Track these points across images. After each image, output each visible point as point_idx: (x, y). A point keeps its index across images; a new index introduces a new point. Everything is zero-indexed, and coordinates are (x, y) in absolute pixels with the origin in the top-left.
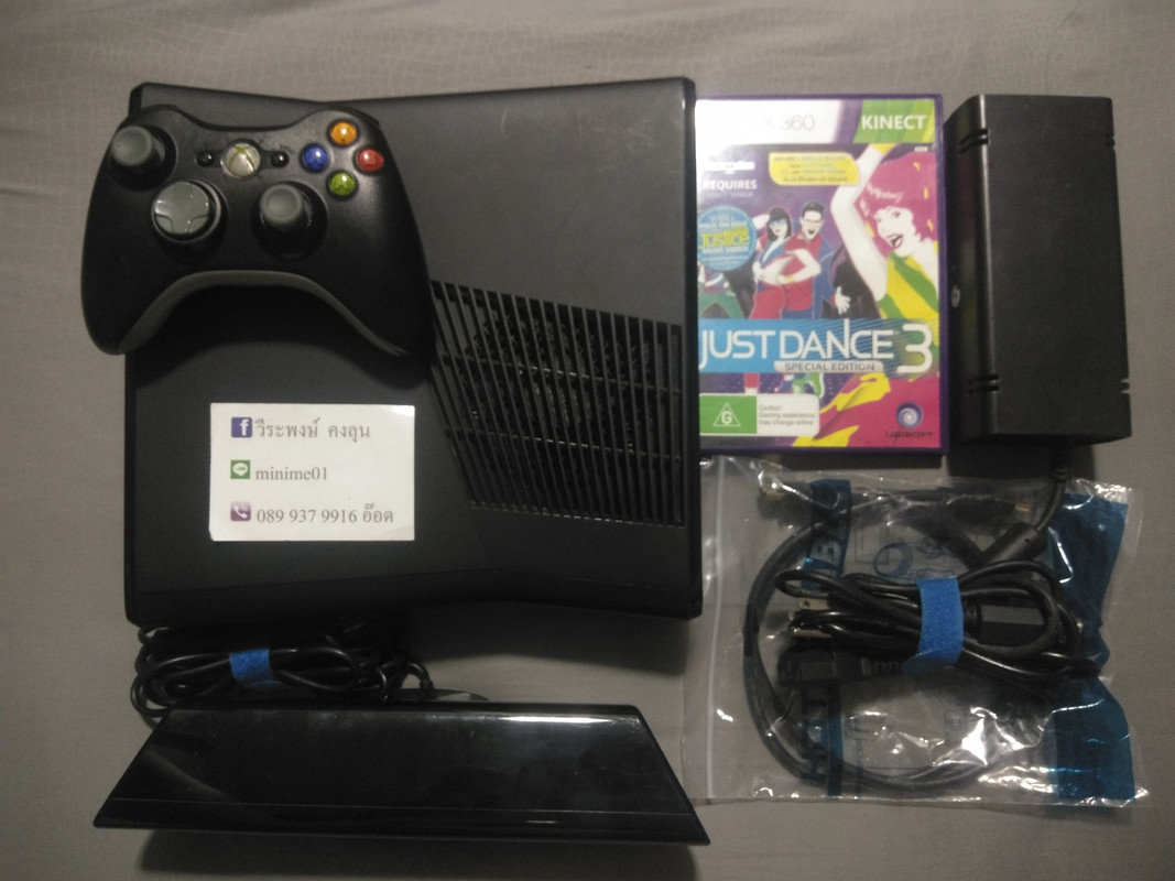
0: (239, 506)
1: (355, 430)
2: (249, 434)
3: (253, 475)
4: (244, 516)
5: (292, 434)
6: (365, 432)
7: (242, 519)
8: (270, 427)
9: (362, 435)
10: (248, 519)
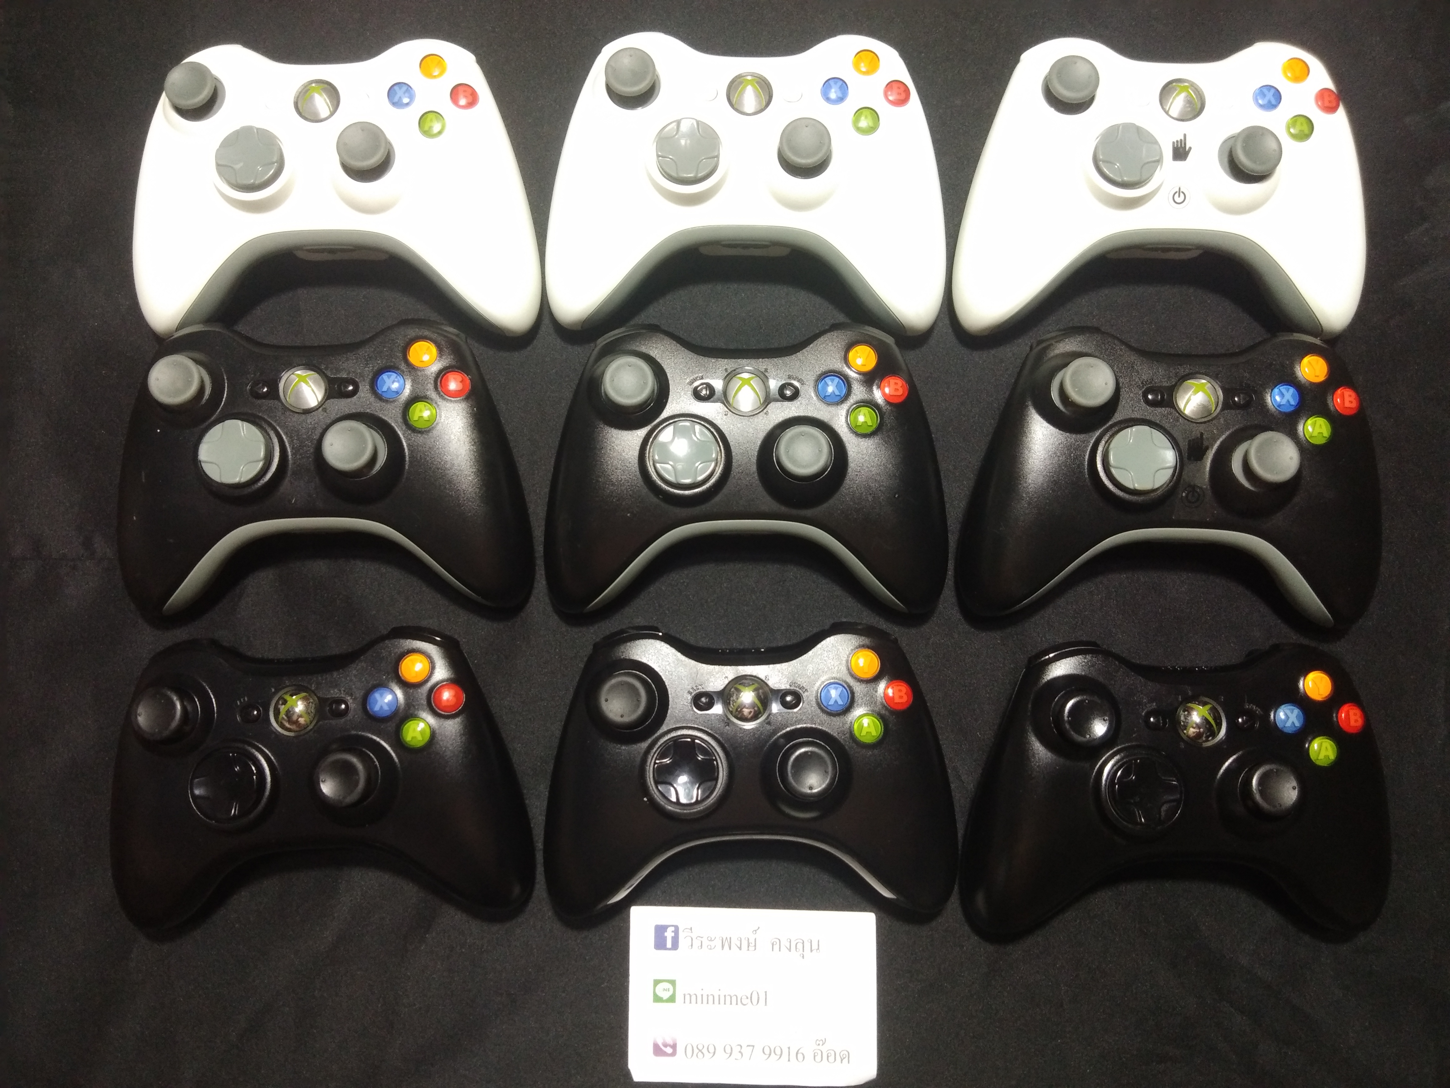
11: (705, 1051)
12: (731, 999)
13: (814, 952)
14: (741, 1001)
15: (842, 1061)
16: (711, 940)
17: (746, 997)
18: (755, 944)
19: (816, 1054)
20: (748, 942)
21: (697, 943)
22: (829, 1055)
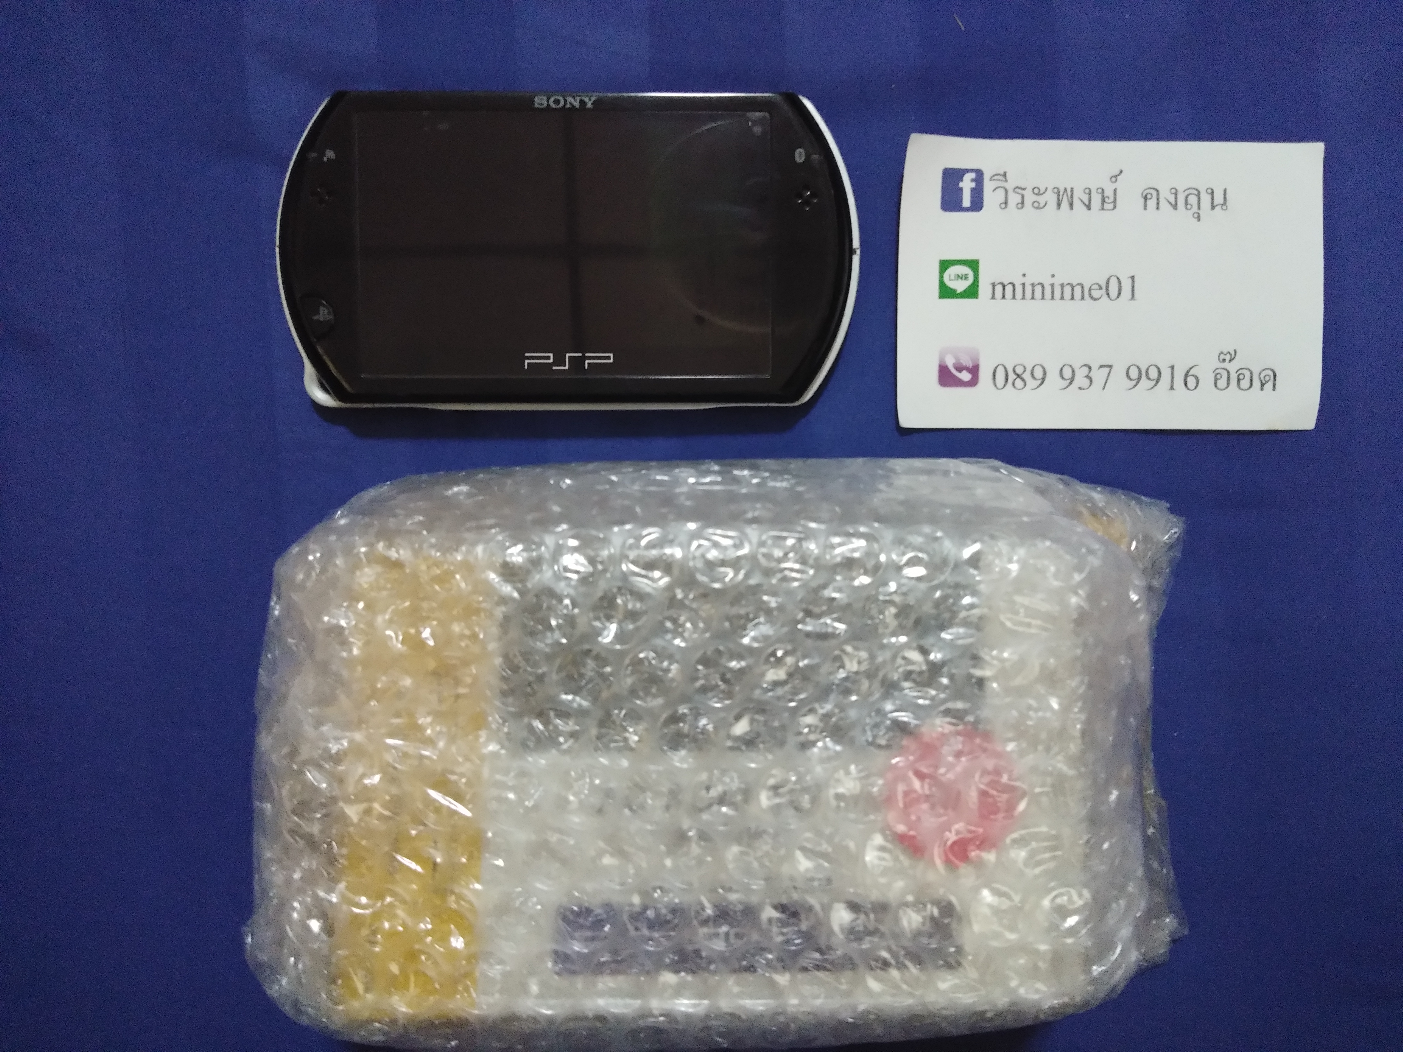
0: (957, 358)
1: (1199, 195)
2: (977, 205)
3: (984, 289)
4: (965, 376)
5: (1065, 204)
6: (1219, 199)
7: (960, 383)
8: (1019, 189)
9: (1213, 207)
10: (973, 382)
11: (1027, 376)
12: (1073, 290)
13: (1218, 209)
14: (1090, 294)
15: (1262, 385)
16: (1038, 194)
17: (1097, 287)
18: (1115, 198)
19: (1218, 376)
20: (1103, 196)
21: (1014, 199)
22: (1241, 377)
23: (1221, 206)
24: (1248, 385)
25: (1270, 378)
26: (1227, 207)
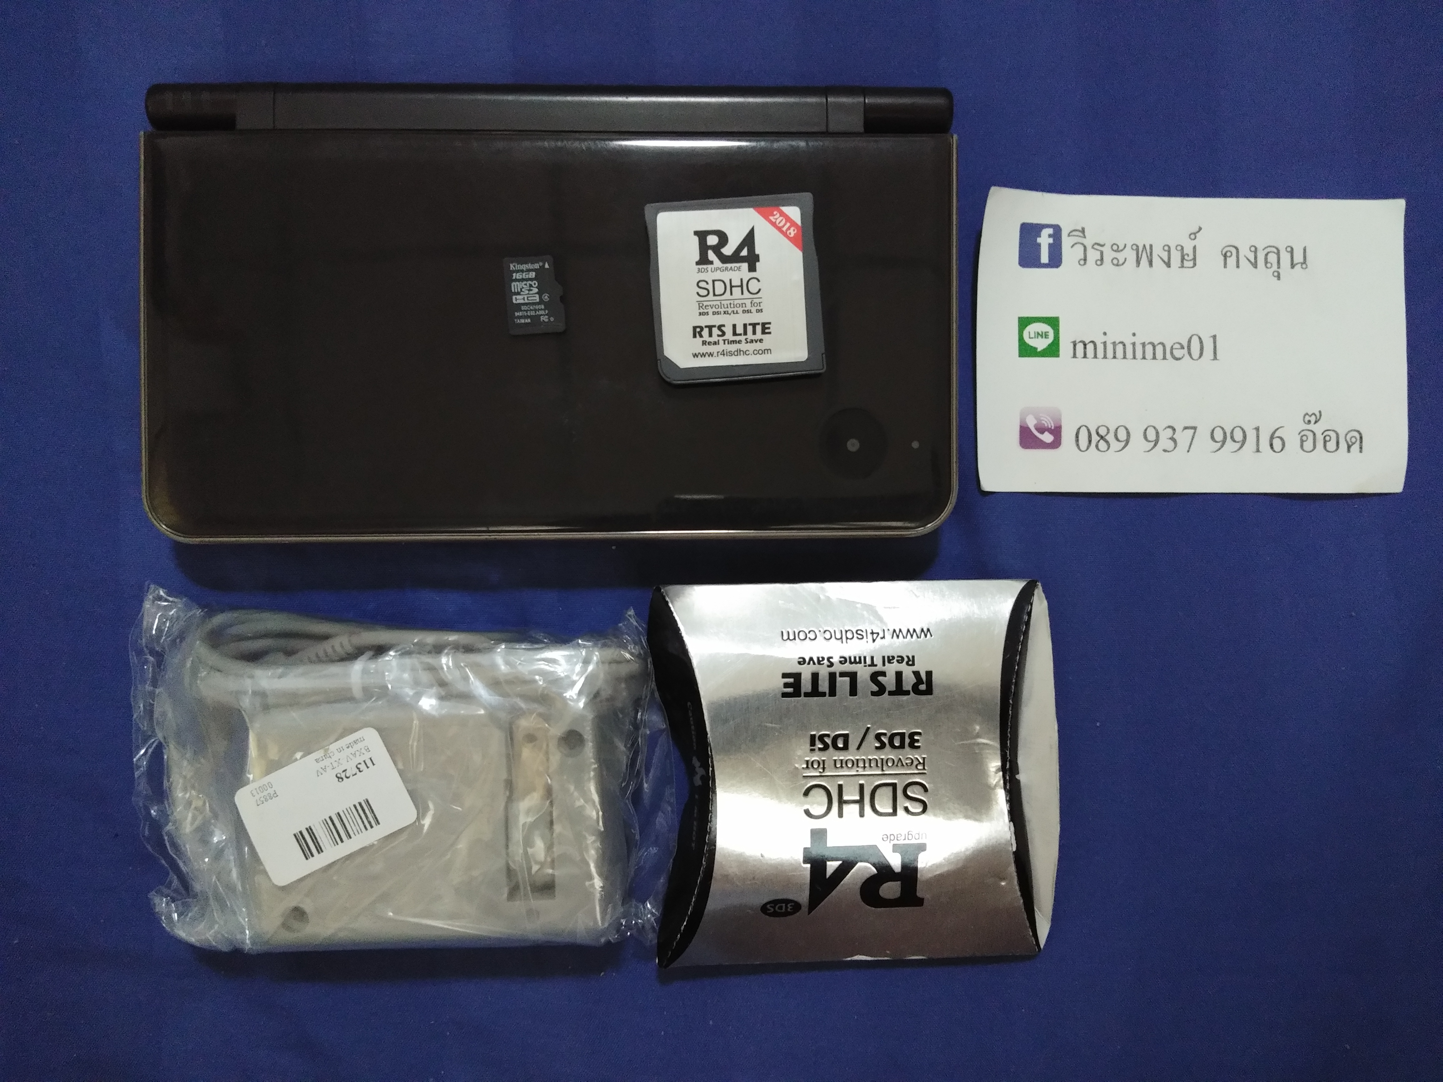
0: (1038, 419)
1: (1278, 254)
2: (1055, 261)
3: (1065, 347)
4: (1048, 438)
5: (1144, 261)
6: (1298, 258)
7: (1042, 445)
8: (1098, 245)
9: (1293, 266)
10: (1056, 444)
23: (1299, 265)
24: (1335, 448)
25: (1356, 441)
26: (1307, 265)
